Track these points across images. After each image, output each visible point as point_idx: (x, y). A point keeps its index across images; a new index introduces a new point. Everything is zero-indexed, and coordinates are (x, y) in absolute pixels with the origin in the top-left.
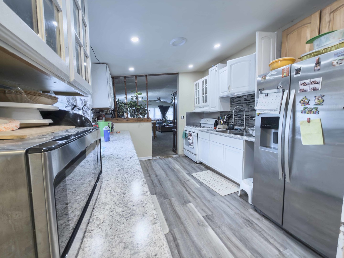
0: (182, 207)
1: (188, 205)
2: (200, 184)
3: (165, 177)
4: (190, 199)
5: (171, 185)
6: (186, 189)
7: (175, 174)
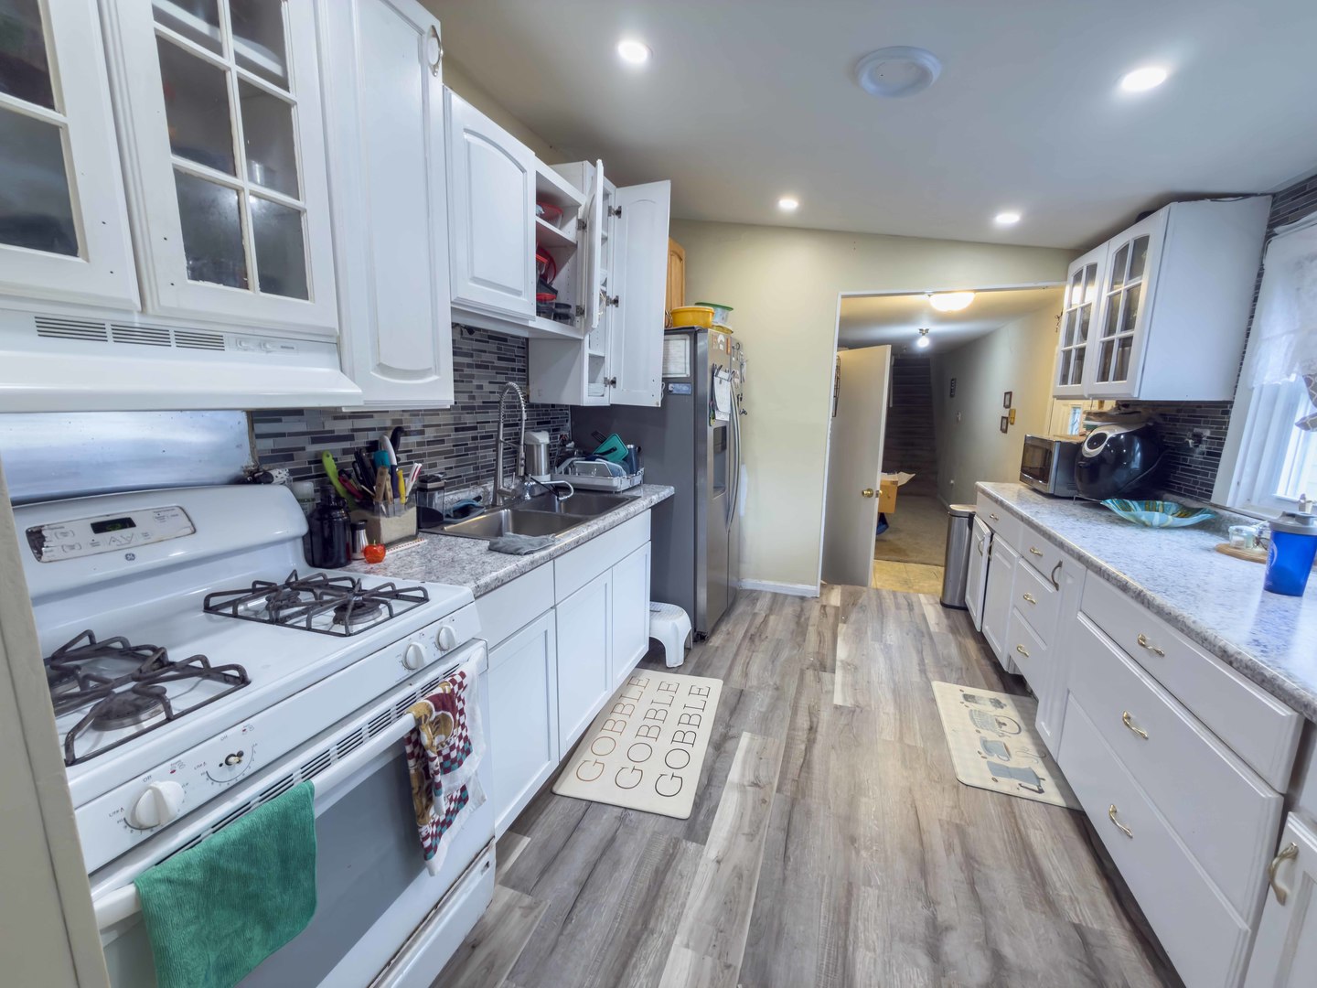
0: (873, 707)
1: (849, 703)
2: (729, 745)
3: (868, 883)
4: (825, 716)
5: (864, 800)
6: (808, 750)
7: (784, 879)
